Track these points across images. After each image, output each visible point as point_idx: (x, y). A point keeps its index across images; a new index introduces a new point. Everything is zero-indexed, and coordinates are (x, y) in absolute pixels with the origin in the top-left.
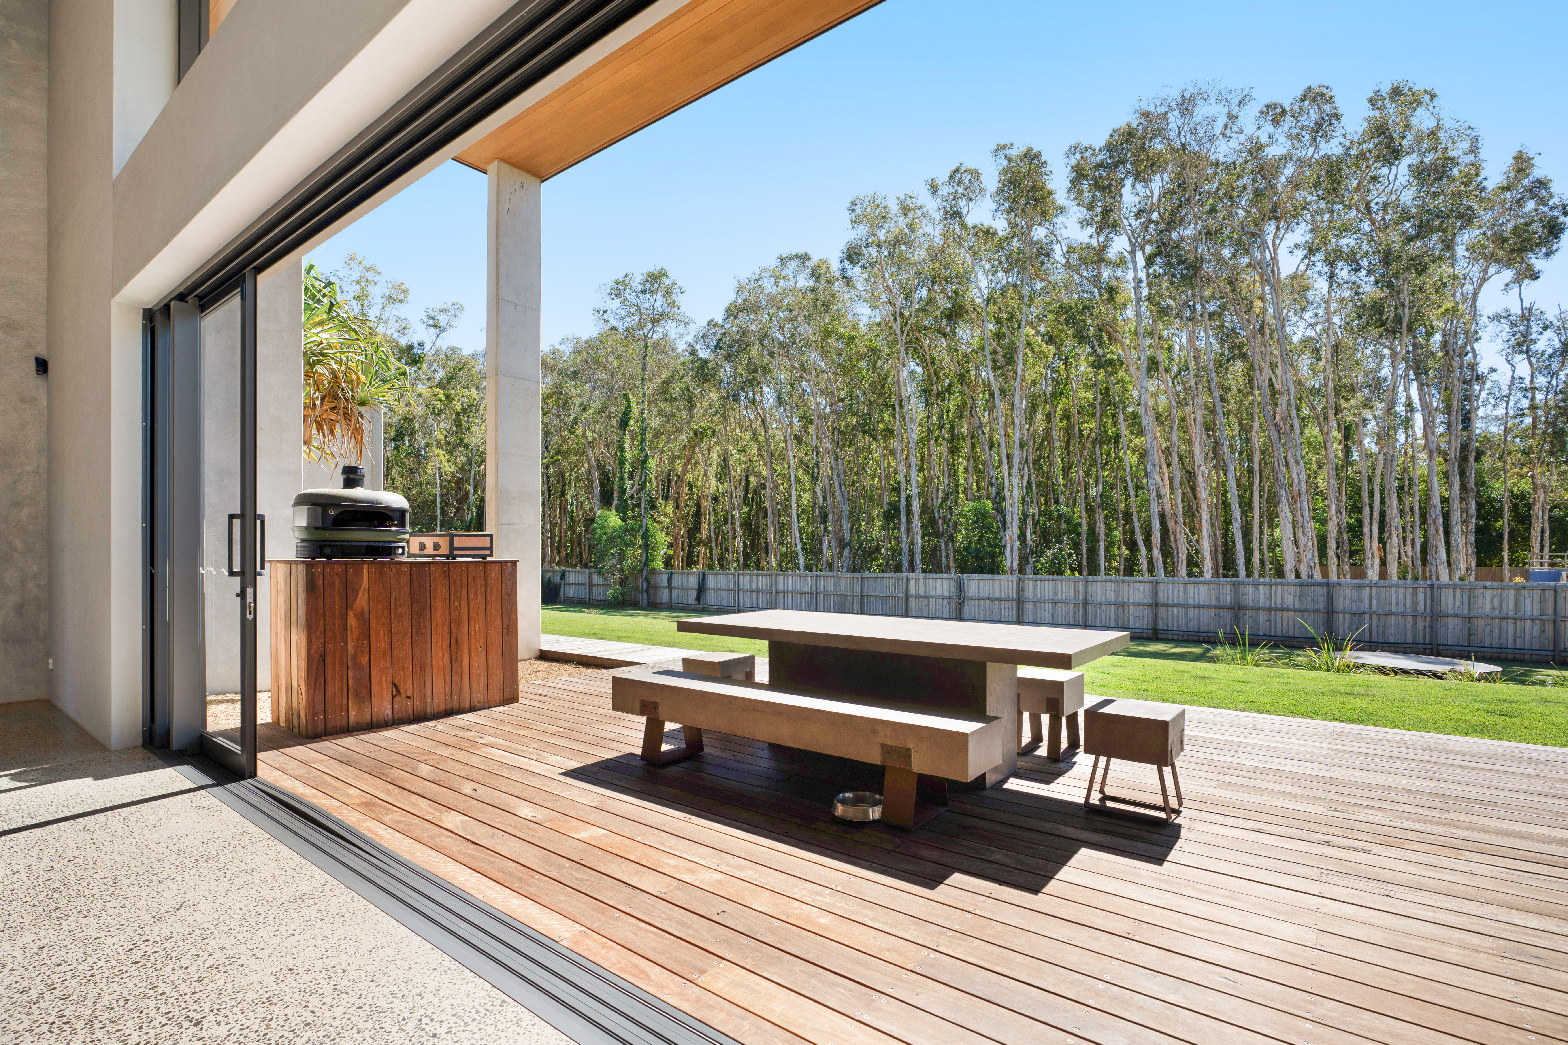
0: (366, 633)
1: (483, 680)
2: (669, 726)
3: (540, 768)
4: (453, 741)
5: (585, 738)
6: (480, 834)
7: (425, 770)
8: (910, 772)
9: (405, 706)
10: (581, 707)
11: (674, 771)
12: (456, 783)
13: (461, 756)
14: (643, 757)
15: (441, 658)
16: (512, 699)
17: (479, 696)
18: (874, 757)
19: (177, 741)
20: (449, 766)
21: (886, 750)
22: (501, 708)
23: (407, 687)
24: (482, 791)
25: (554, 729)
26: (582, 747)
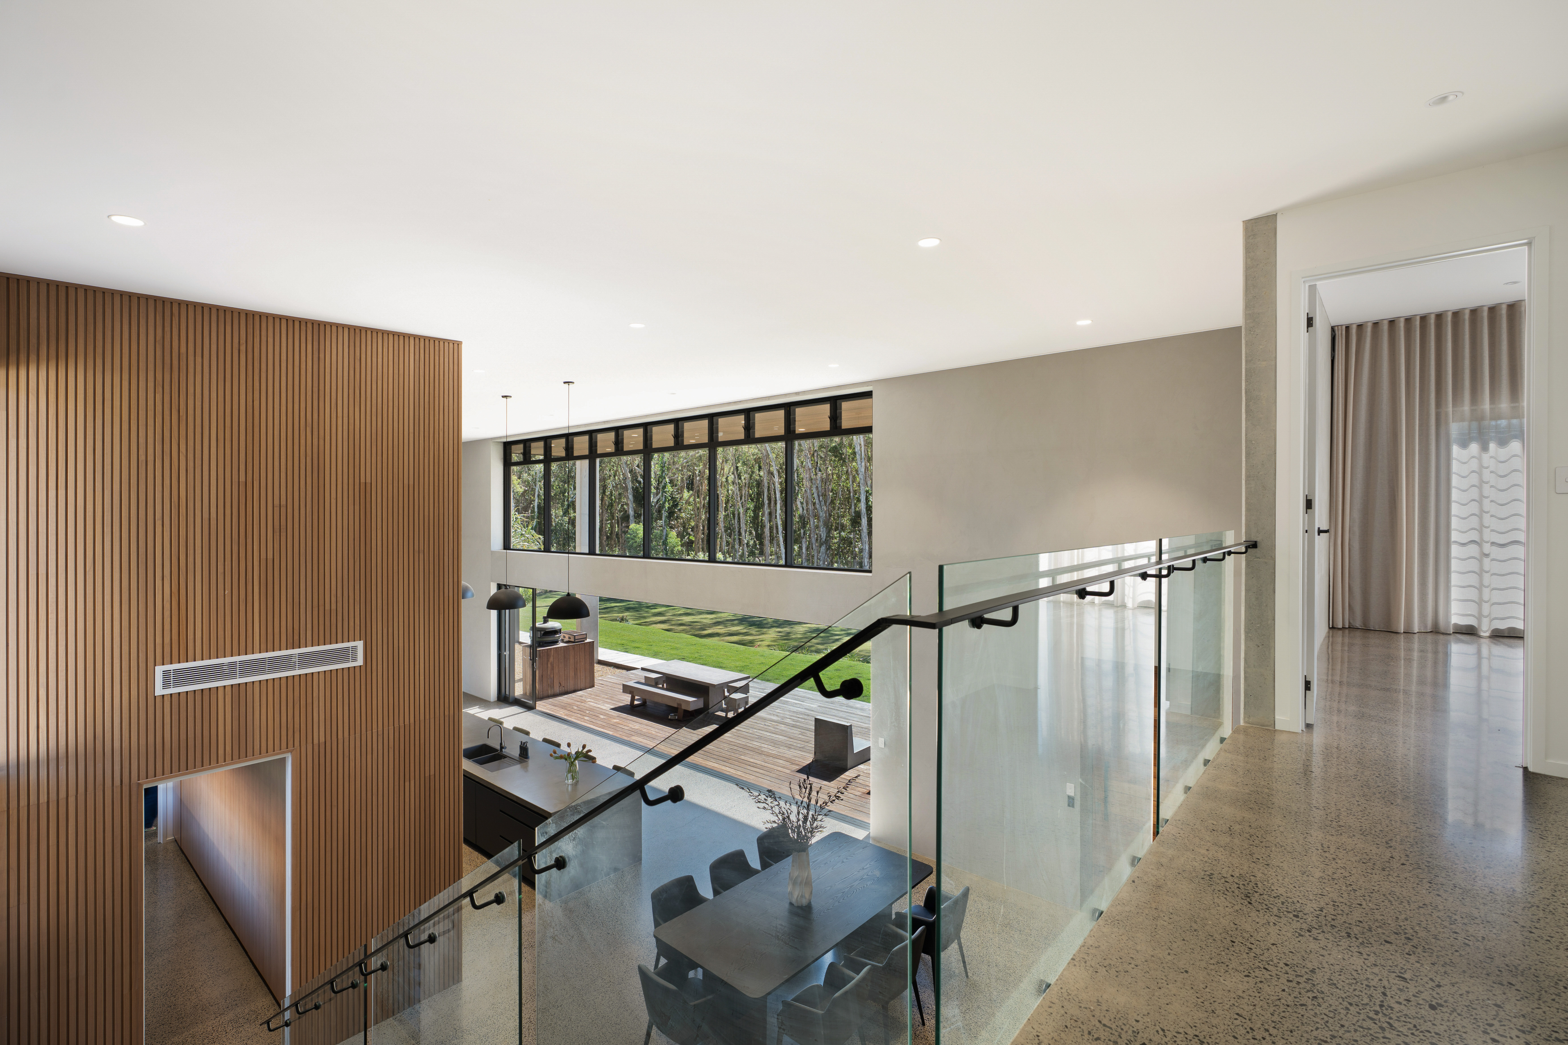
0: (553, 669)
1: (584, 680)
2: (636, 697)
3: (604, 708)
4: (579, 700)
5: (615, 700)
6: (593, 720)
7: (575, 708)
8: (681, 709)
9: (562, 689)
10: (615, 689)
11: (638, 708)
12: (584, 711)
13: (583, 704)
14: (630, 705)
15: (572, 674)
16: (593, 686)
17: (583, 686)
18: (676, 706)
19: (511, 700)
20: (581, 707)
21: (678, 704)
22: (590, 689)
23: (563, 684)
24: (591, 713)
25: (606, 697)
26: (615, 702)
